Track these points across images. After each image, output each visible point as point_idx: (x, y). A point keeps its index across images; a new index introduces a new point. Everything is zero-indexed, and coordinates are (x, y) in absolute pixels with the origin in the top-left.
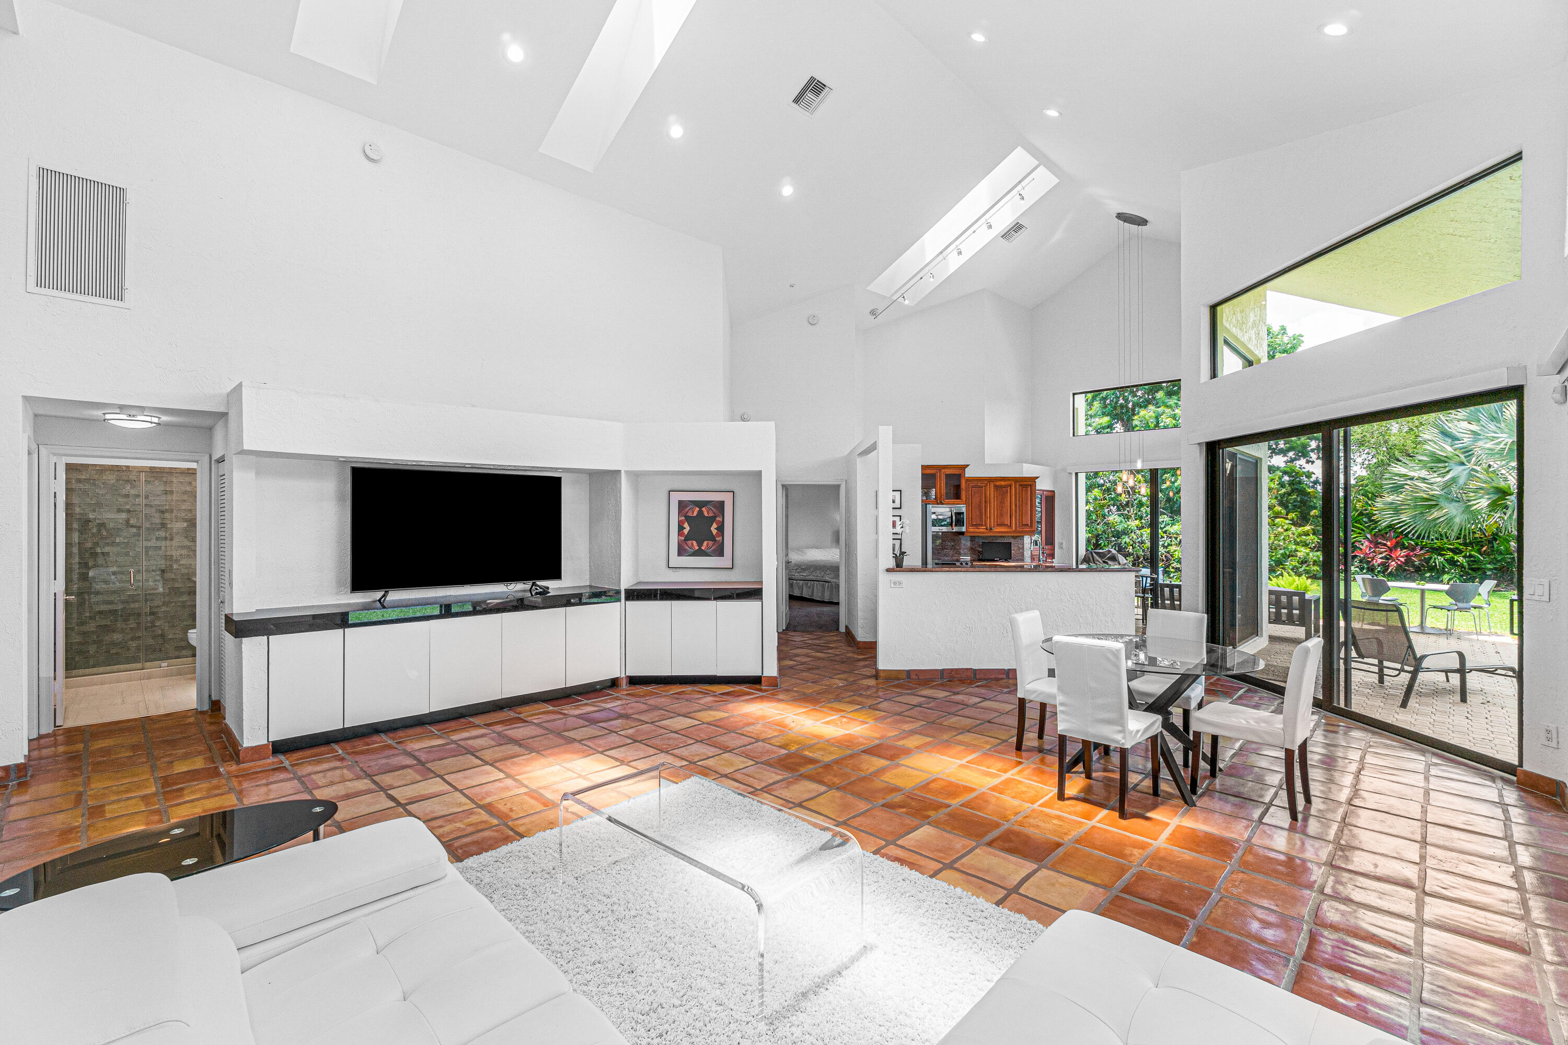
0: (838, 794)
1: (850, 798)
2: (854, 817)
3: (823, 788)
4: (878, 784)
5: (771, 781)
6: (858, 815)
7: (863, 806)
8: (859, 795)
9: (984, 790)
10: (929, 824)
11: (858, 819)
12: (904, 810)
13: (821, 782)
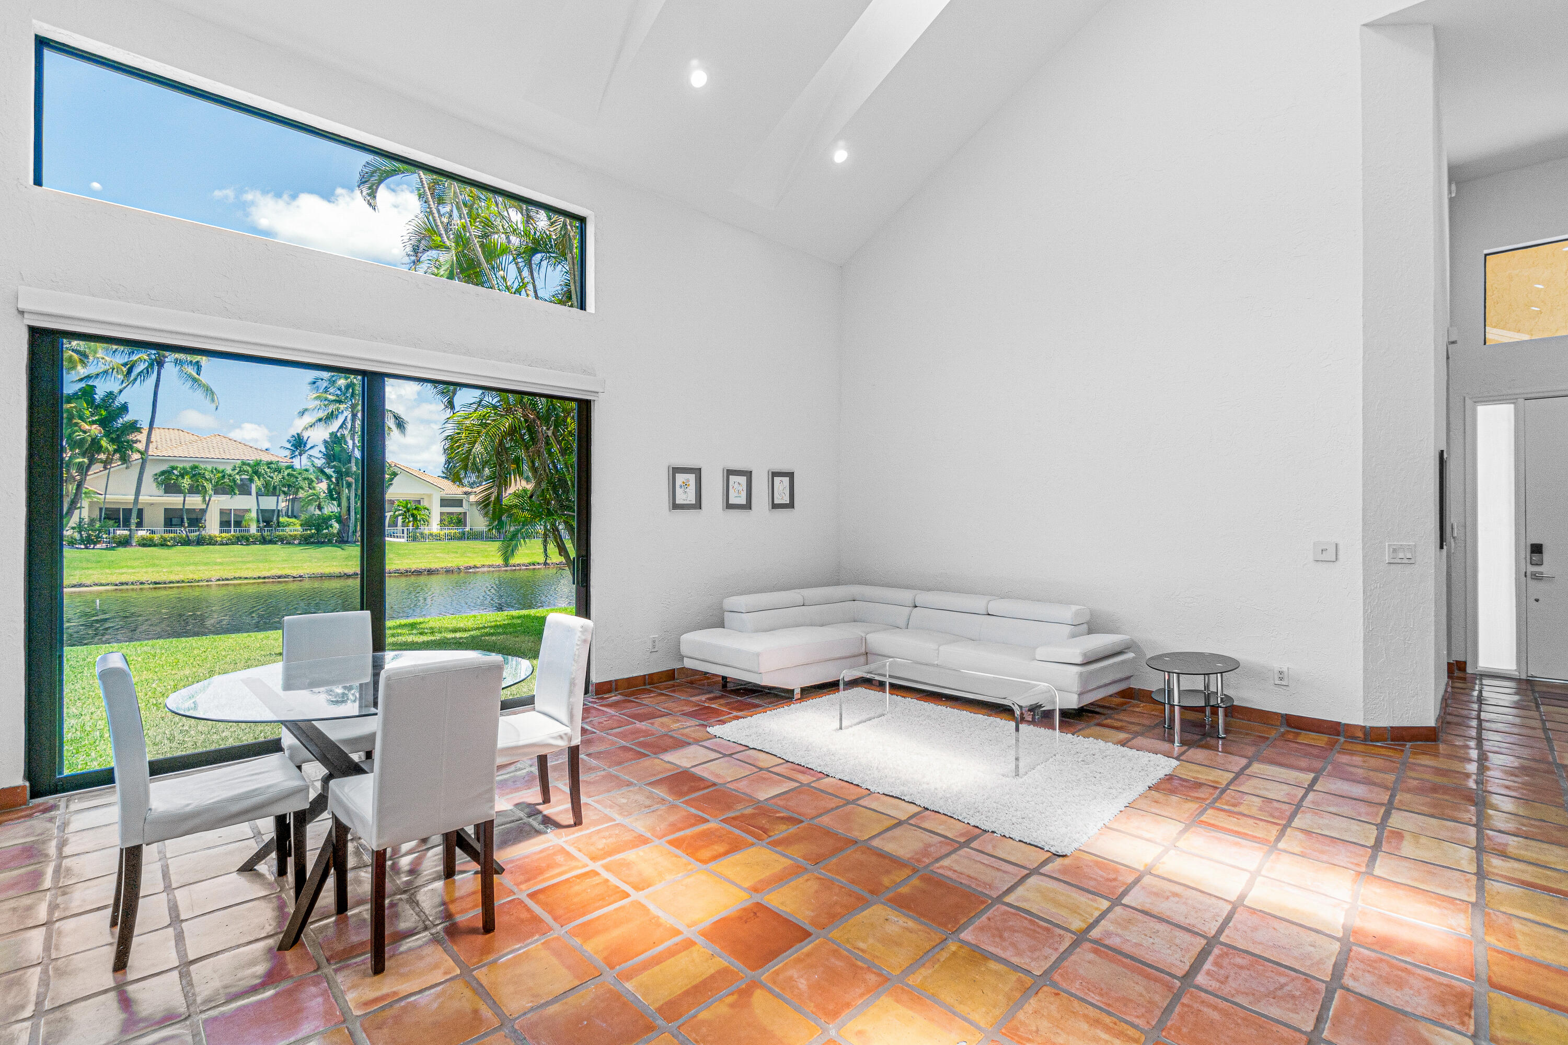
0: (856, 834)
1: (840, 830)
2: (837, 807)
3: (876, 843)
4: (797, 851)
5: (953, 856)
6: (832, 809)
7: (826, 820)
8: (827, 833)
9: (657, 842)
10: (759, 801)
11: (833, 805)
12: (777, 815)
13: (881, 855)
